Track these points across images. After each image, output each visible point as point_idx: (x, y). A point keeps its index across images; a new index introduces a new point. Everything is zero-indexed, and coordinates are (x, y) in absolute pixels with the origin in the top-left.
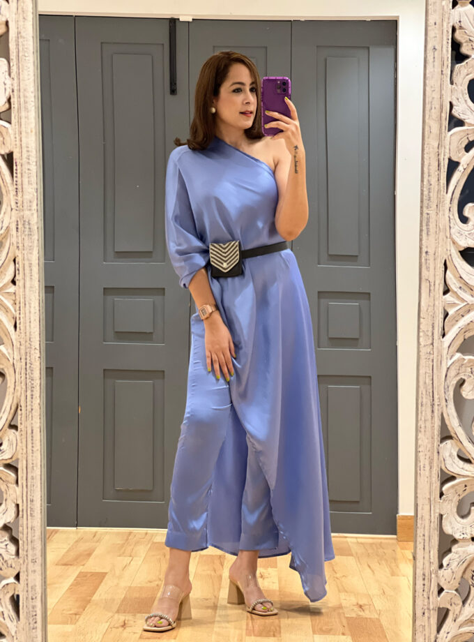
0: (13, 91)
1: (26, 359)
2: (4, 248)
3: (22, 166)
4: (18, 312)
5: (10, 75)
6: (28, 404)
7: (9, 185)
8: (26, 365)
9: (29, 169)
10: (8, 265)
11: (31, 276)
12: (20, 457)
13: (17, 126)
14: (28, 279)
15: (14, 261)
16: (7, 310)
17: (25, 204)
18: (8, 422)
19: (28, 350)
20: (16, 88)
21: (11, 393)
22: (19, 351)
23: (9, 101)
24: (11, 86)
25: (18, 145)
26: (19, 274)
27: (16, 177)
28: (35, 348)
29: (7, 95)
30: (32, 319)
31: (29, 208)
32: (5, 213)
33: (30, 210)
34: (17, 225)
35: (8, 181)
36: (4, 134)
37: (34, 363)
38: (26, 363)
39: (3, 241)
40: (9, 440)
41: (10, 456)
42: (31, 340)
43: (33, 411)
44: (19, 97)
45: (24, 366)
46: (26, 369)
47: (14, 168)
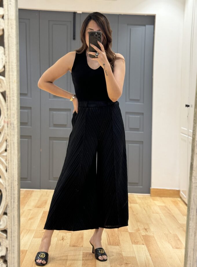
0: (6, 62)
1: (11, 185)
2: (1, 135)
3: (10, 97)
5: (5, 54)
6: (12, 205)
7: (4, 106)
9: (13, 99)
10: (3, 143)
11: (14, 148)
12: (8, 227)
13: (8, 79)
14: (12, 149)
15: (6, 141)
16: (2, 163)
17: (11, 115)
18: (3, 212)
19: (12, 181)
20: (7, 61)
21: (4, 200)
22: (8, 181)
23: (4, 67)
24: (5, 60)
25: (8, 88)
26: (8, 147)
27: (8, 103)
28: (16, 181)
29: (3, 64)
30: (14, 167)
32: (2, 119)
33: (14, 118)
34: (8, 124)
36: (2, 82)
37: (15, 187)
38: (11, 187)
39: (1, 132)
40: (3, 220)
41: (3, 227)
42: (14, 177)
43: (15, 208)
44: (9, 65)
45: (10, 189)
46: (11, 190)
47: (7, 98)
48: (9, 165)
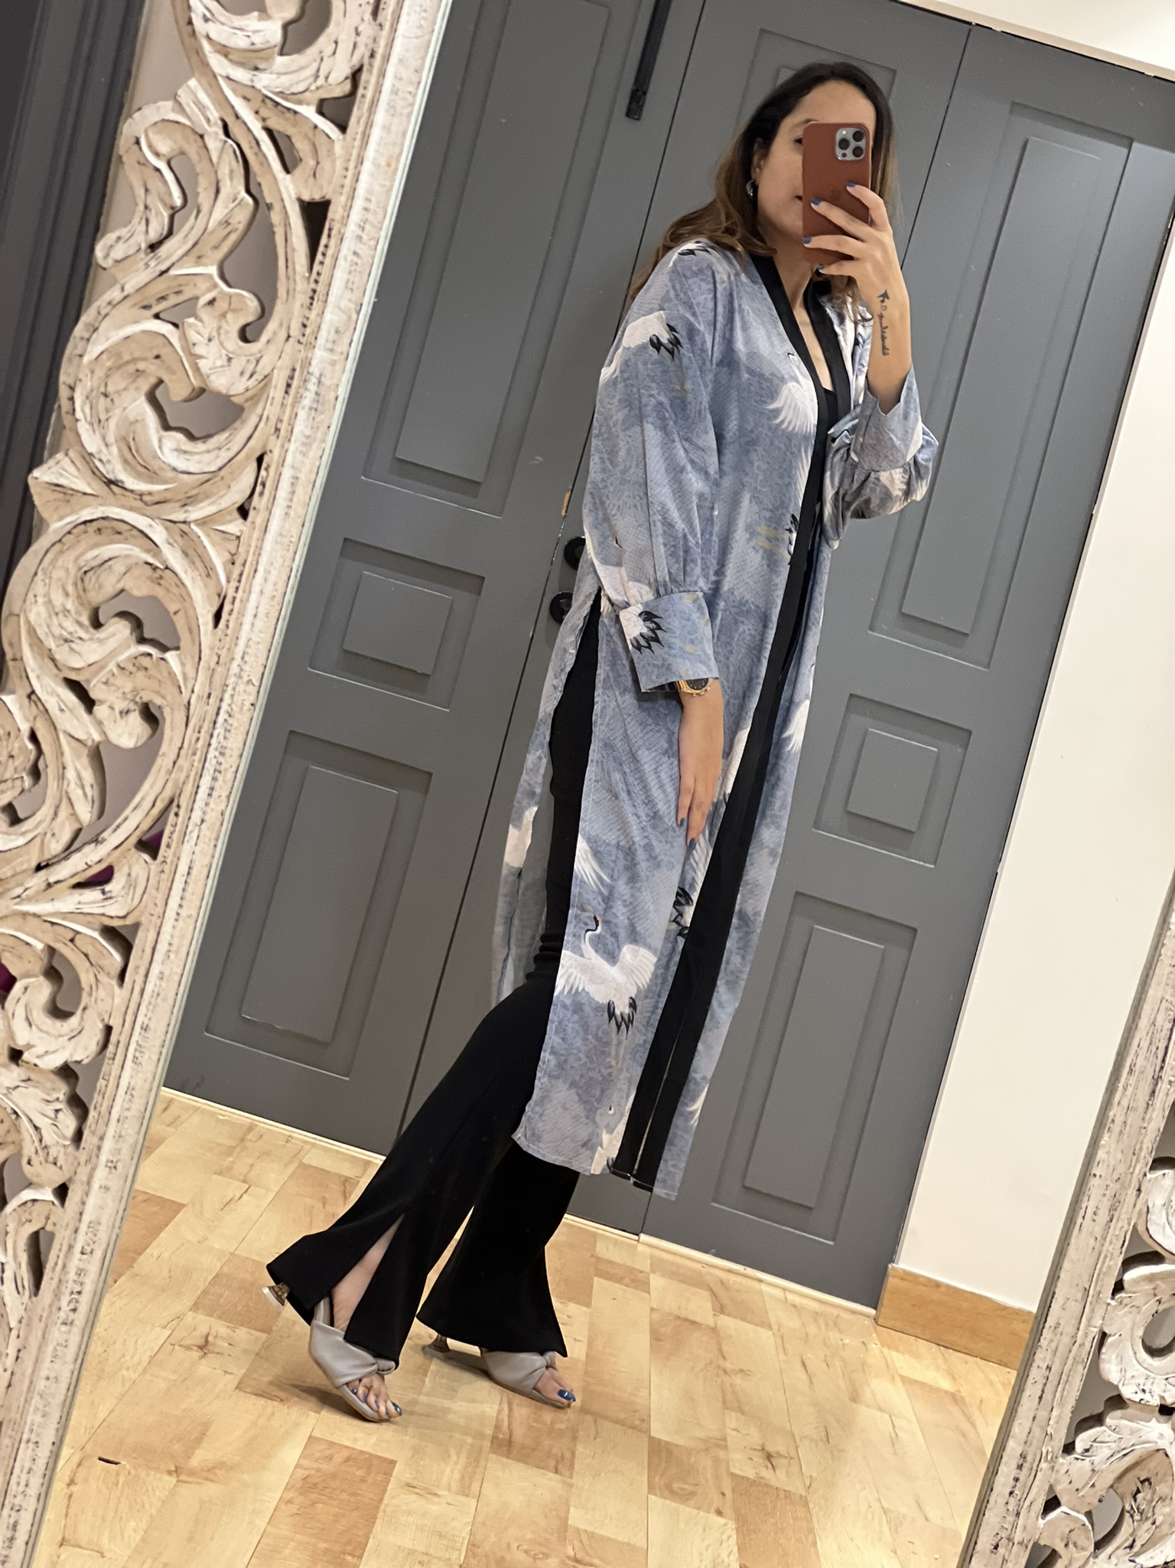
0: (372, 56)
1: (221, 700)
2: (243, 422)
3: (341, 240)
4: (234, 584)
5: (375, 13)
6: (196, 806)
7: (298, 278)
8: (218, 714)
9: (355, 253)
10: (242, 468)
11: (289, 507)
12: (144, 920)
13: (357, 143)
14: (278, 511)
15: (260, 460)
16: (209, 571)
17: (323, 334)
18: (138, 833)
19: (231, 681)
20: (380, 51)
21: (163, 772)
22: (212, 676)
24: (370, 41)
25: (346, 190)
26: (261, 494)
27: (322, 263)
28: (249, 682)
29: (355, 61)
30: (262, 610)
31: (329, 345)
32: (268, 341)
33: (331, 350)
34: (292, 378)
35: (298, 268)
36: (323, 152)
37: (237, 715)
38: (219, 709)
39: (246, 405)
40: (129, 875)
41: (122, 914)
42: (247, 658)
43: (204, 826)
44: (382, 74)
45: (210, 717)
46: (215, 723)
47: (324, 240)
48: (237, 588)
